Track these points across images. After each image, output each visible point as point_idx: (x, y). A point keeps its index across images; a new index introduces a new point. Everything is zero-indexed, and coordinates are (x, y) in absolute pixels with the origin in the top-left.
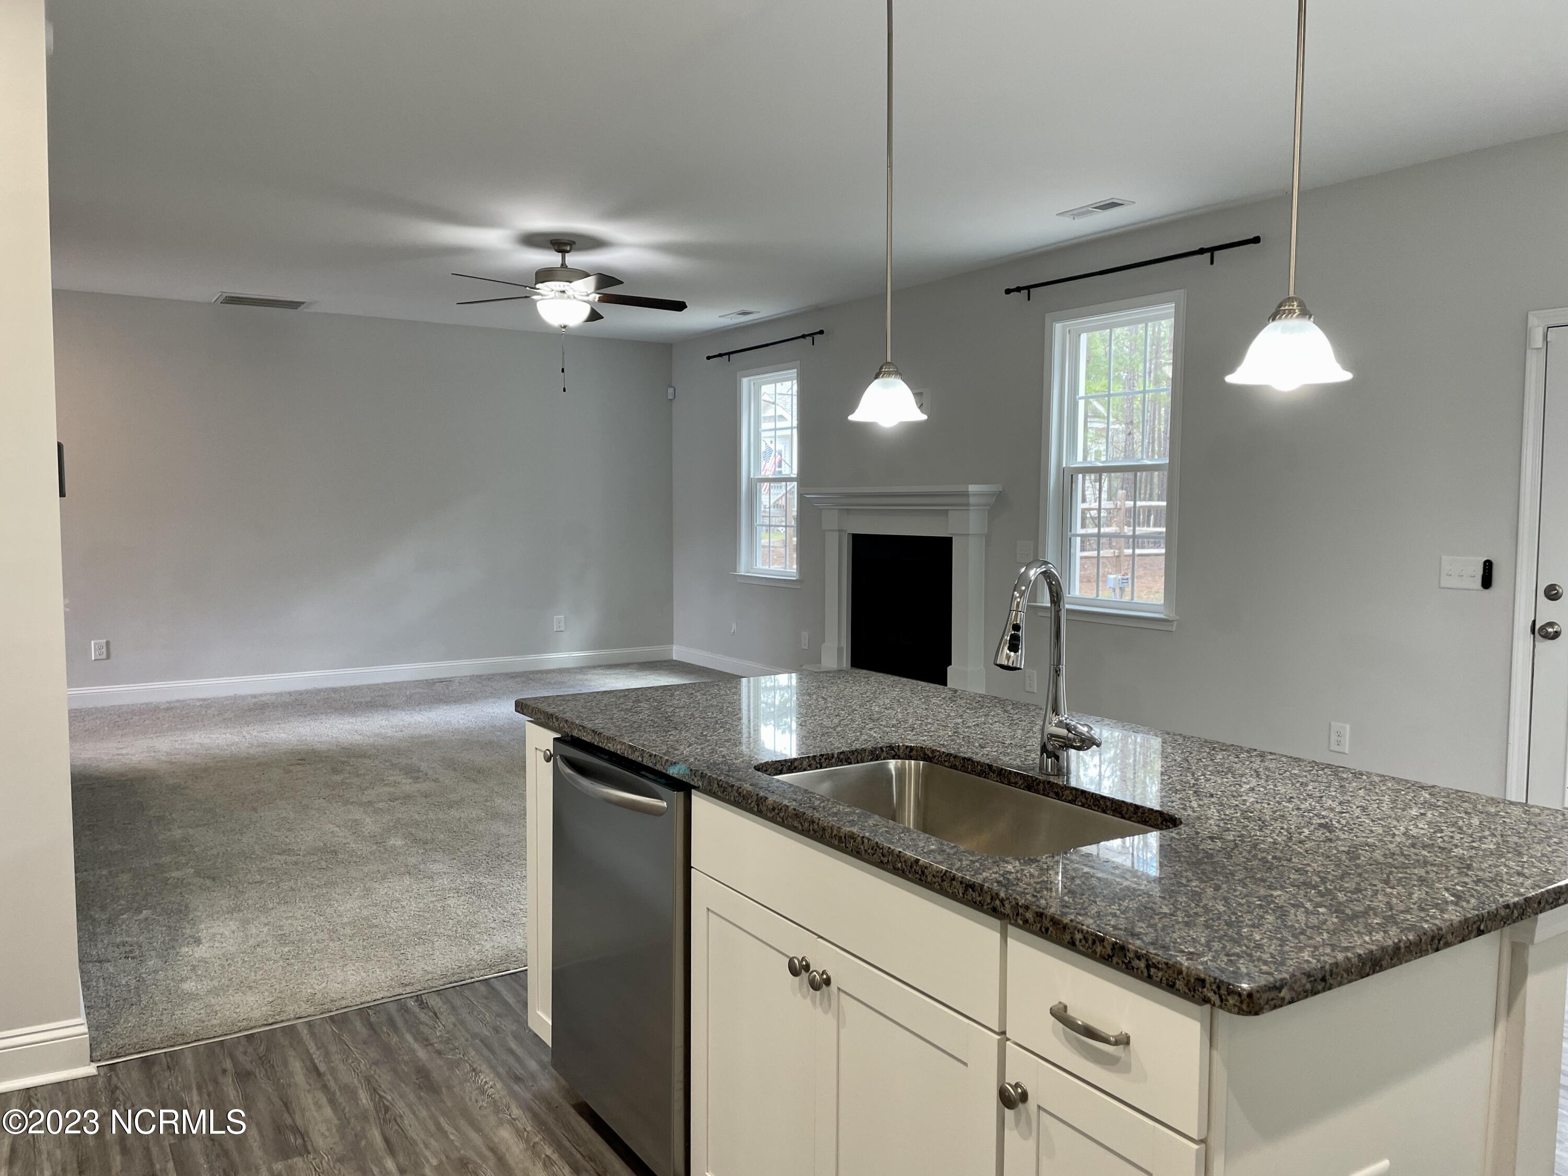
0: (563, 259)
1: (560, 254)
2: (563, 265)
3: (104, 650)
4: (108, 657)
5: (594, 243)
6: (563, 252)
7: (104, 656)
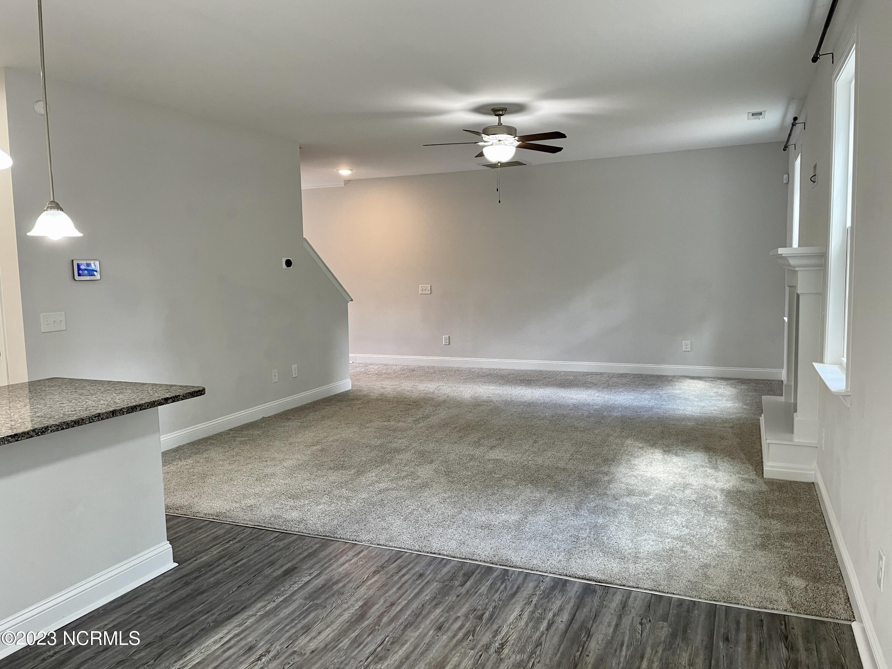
0: (500, 119)
1: (498, 117)
2: (500, 124)
3: (448, 340)
4: (449, 344)
5: (519, 108)
6: (500, 115)
7: (448, 343)
